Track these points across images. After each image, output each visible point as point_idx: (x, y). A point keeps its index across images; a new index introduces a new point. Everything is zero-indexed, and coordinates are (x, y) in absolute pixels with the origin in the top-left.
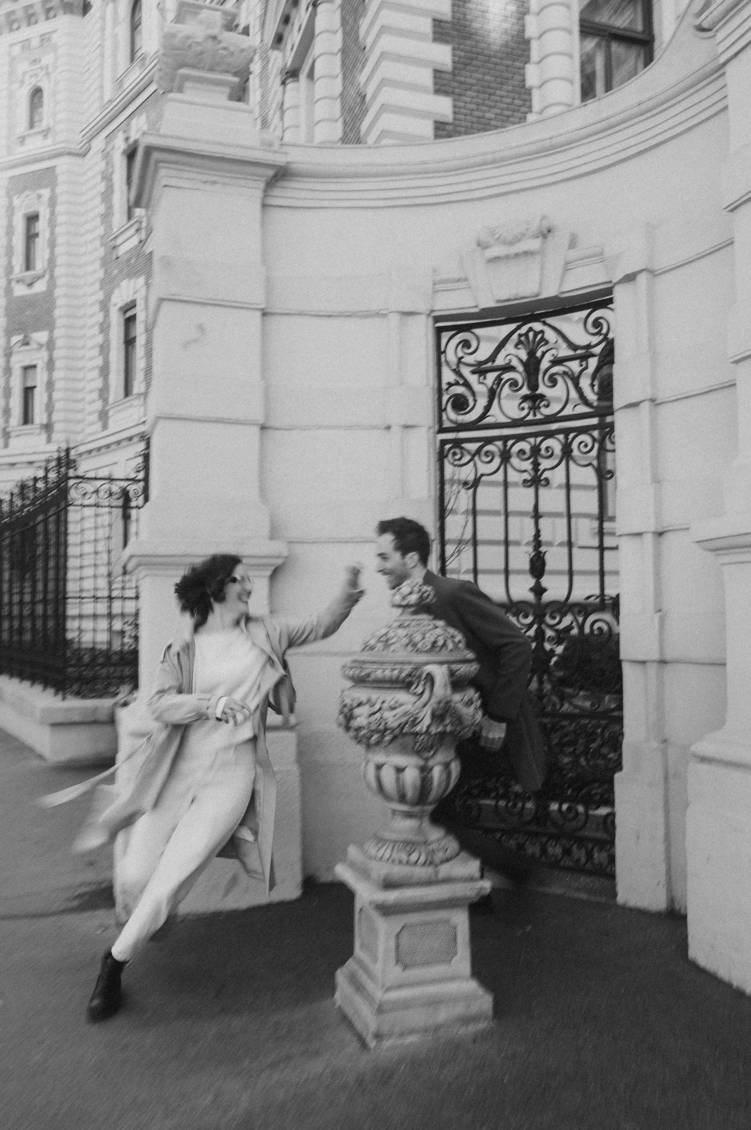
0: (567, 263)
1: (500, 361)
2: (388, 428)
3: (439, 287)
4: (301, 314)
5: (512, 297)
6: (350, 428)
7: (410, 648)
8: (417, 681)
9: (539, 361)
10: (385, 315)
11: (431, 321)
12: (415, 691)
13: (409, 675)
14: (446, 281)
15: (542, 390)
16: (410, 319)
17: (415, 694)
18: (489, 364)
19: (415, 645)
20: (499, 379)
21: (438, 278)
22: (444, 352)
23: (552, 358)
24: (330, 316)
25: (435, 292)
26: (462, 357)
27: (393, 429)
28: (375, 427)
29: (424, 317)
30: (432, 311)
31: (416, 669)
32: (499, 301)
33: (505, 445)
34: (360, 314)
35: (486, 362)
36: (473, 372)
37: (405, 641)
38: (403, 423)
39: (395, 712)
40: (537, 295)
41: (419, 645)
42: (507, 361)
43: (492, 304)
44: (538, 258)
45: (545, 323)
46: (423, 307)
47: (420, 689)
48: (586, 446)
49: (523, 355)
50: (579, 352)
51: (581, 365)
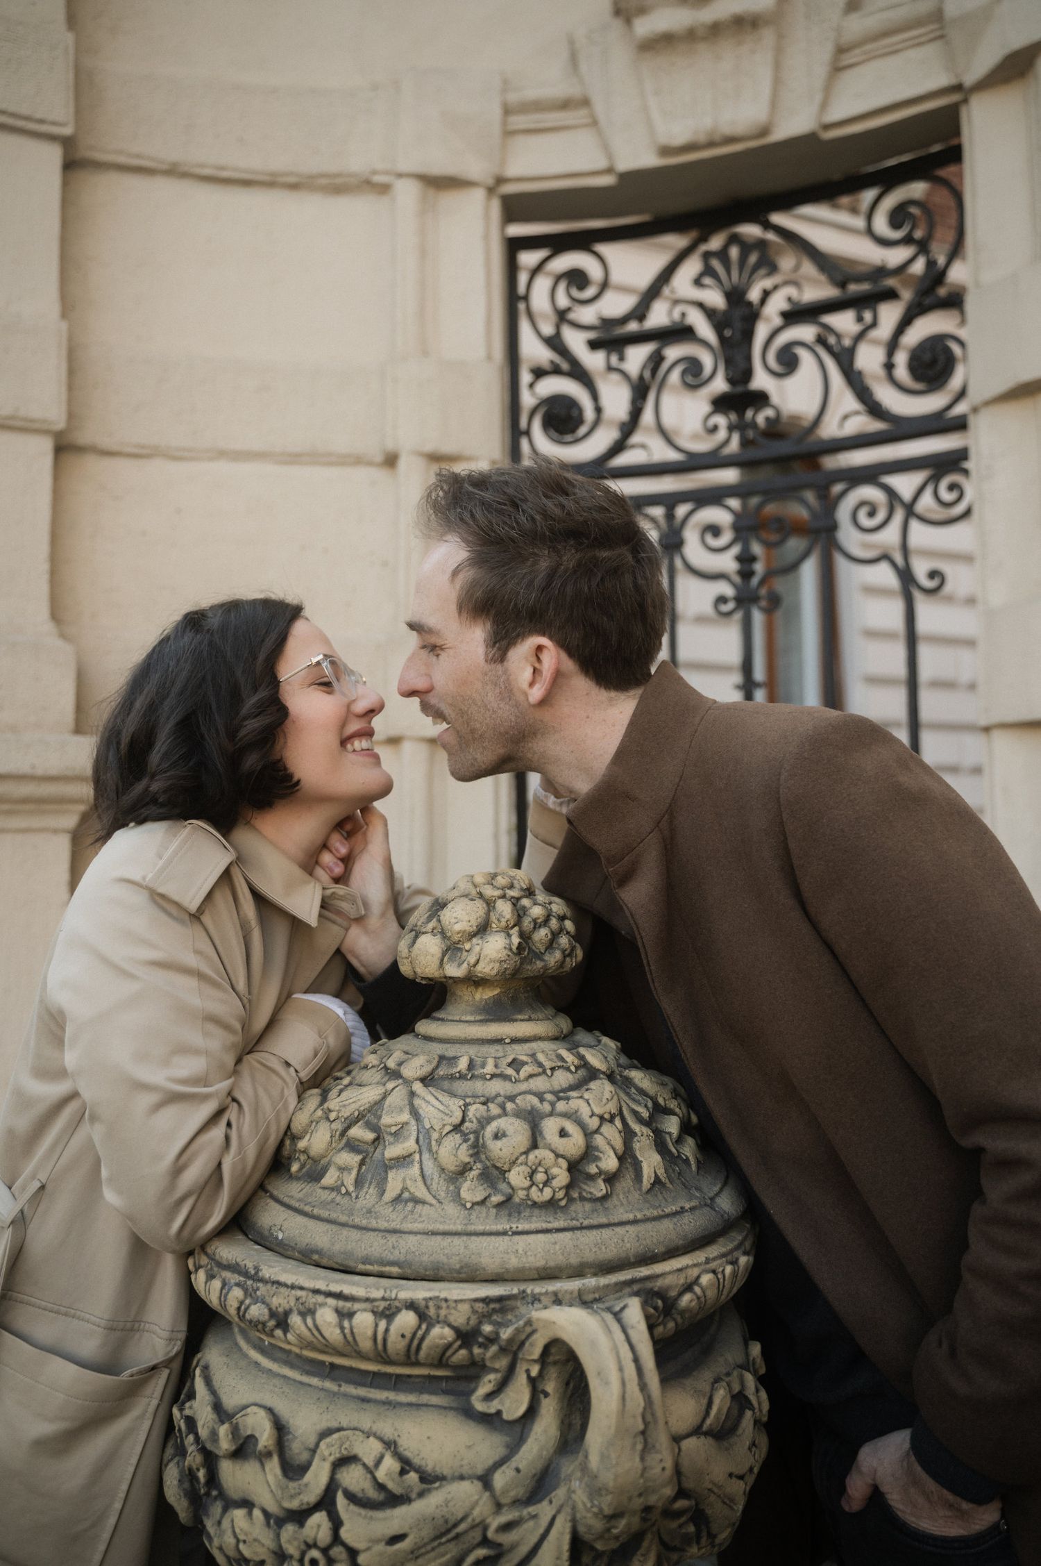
0: (841, 50)
1: (659, 316)
2: (391, 461)
3: (519, 121)
4: (174, 171)
5: (702, 138)
6: (293, 458)
7: (471, 1190)
8: (503, 1363)
9: (752, 315)
10: (384, 189)
11: (496, 207)
12: (493, 1407)
13: (466, 1337)
14: (538, 106)
15: (761, 380)
16: (450, 199)
17: (491, 1421)
18: (633, 326)
19: (493, 1174)
20: (656, 360)
21: (513, 97)
22: (526, 298)
23: (785, 306)
24: (247, 183)
25: (508, 133)
26: (569, 309)
27: (403, 463)
28: (358, 461)
29: (479, 195)
30: (500, 180)
31: (500, 1306)
32: (665, 151)
33: (670, 516)
34: (324, 181)
35: (624, 320)
36: (594, 345)
37: (452, 1151)
38: (429, 447)
39: (396, 1520)
40: (765, 131)
41: (517, 1177)
42: (676, 315)
43: (648, 159)
44: (768, 35)
45: (767, 226)
46: (477, 168)
47: (514, 1403)
48: (872, 514)
49: (715, 298)
50: (853, 288)
51: (860, 319)
